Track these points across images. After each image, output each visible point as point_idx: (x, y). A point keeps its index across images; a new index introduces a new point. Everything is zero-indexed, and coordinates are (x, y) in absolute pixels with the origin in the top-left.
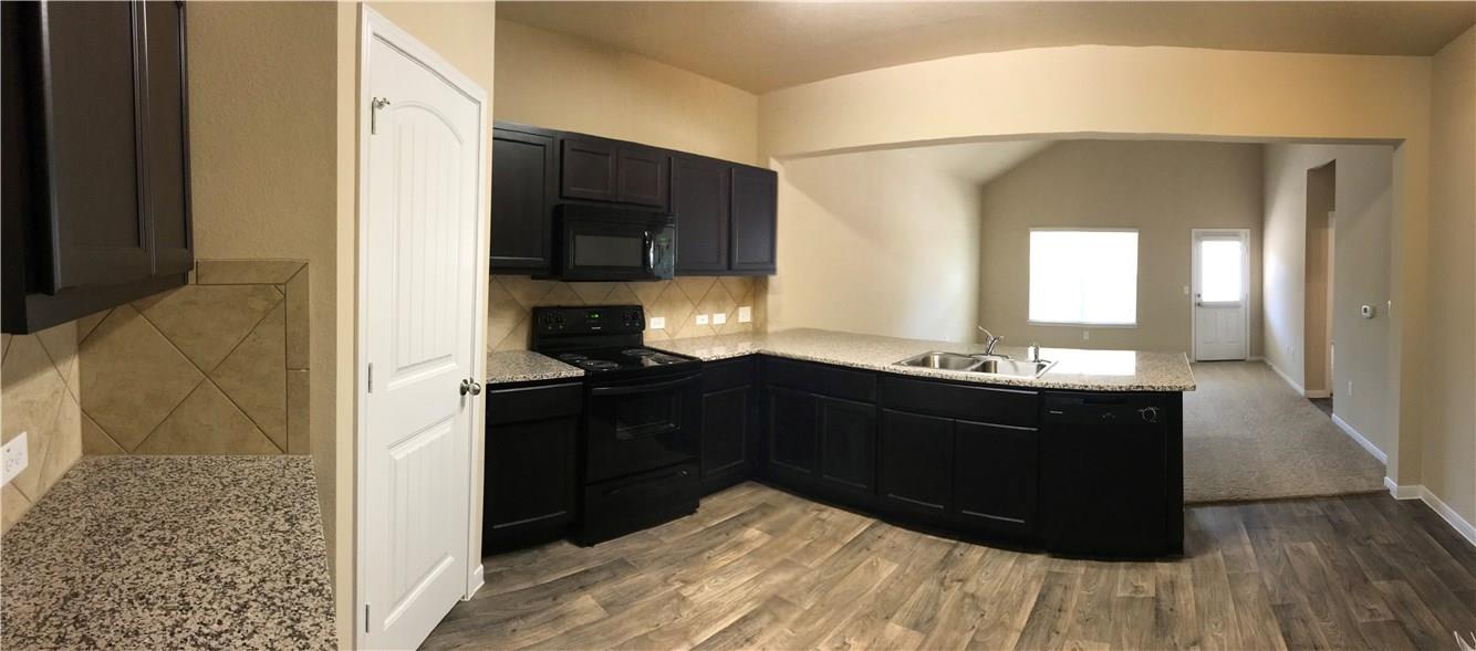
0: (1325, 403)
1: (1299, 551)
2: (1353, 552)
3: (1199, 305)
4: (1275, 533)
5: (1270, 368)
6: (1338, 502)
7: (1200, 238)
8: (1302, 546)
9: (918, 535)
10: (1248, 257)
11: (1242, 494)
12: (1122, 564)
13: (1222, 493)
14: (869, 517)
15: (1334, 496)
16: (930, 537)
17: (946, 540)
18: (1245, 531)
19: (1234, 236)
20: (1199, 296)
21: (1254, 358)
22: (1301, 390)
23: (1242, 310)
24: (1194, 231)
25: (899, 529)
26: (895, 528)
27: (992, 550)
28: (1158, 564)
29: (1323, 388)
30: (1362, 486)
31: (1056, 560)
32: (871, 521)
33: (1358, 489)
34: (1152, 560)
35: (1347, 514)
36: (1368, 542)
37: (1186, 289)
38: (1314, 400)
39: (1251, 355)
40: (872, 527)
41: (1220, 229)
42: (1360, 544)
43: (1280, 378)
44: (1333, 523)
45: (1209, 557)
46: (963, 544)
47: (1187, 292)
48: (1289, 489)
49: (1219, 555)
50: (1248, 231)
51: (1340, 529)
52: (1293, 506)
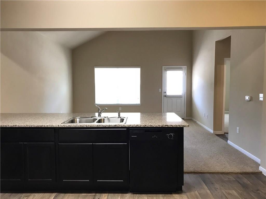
0: (224, 136)
1: (229, 194)
2: (253, 196)
3: (165, 96)
4: (217, 186)
5: (195, 122)
6: (240, 176)
7: (166, 70)
8: (230, 192)
9: (78, 194)
10: (186, 77)
11: (199, 170)
12: (161, 195)
13: (191, 169)
14: (53, 193)
15: (238, 173)
16: (83, 194)
17: (90, 194)
18: (204, 184)
19: (180, 69)
20: (165, 92)
21: (187, 118)
22: (212, 131)
23: (183, 99)
24: (163, 67)
25: (68, 194)
26: (66, 194)
27: (110, 194)
28: (174, 195)
29: (221, 130)
30: (249, 170)
31: (135, 195)
32: (54, 195)
33: (247, 171)
34: (171, 194)
35: (245, 181)
36: (258, 192)
37: (160, 90)
38: (218, 135)
39: (186, 117)
40: (56, 197)
41: (174, 66)
42: (254, 192)
43: (201, 126)
44: (241, 184)
45: (192, 193)
46: (97, 194)
47: (161, 91)
48: (218, 169)
49: (196, 192)
50: (186, 66)
51: (245, 187)
52: (221, 175)
